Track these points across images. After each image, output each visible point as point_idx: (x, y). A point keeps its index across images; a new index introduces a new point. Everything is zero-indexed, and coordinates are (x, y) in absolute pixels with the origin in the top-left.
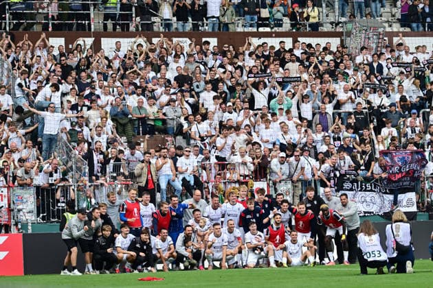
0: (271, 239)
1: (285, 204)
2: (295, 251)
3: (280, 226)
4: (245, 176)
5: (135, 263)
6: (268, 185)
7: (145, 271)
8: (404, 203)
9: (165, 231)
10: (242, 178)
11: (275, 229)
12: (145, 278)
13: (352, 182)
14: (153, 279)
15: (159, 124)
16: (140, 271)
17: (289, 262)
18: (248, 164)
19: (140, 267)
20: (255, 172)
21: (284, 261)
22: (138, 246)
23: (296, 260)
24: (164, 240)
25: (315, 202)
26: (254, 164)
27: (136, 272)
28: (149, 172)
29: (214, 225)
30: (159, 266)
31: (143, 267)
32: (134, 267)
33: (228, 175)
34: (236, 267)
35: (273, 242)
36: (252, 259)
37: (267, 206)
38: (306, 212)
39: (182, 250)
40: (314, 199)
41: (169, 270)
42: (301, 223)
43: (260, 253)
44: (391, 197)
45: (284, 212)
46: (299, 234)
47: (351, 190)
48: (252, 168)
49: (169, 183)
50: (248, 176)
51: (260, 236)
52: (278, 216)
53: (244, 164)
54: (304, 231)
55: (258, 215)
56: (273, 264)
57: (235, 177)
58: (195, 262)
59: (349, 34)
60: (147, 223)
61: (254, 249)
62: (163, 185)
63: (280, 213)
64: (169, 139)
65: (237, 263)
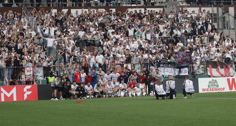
0: (130, 86)
1: (135, 73)
2: (139, 91)
3: (133, 81)
4: (122, 62)
5: (79, 96)
6: (131, 65)
7: (82, 98)
8: (183, 72)
9: (90, 83)
10: (121, 63)
11: (131, 82)
12: (78, 101)
13: (163, 64)
14: (81, 102)
15: (92, 42)
16: (80, 98)
17: (136, 95)
18: (124, 58)
19: (81, 97)
20: (126, 60)
21: (134, 94)
22: (80, 89)
23: (139, 94)
24: (89, 86)
25: (147, 72)
26: (126, 57)
27: (79, 99)
28: (86, 61)
29: (108, 81)
30: (88, 97)
31: (82, 97)
32: (78, 97)
33: (116, 62)
34: (117, 97)
35: (131, 87)
36: (122, 94)
37: (128, 74)
38: (143, 75)
39: (96, 91)
40: (146, 71)
41: (91, 98)
42: (141, 80)
43: (125, 91)
44: (178, 70)
45: (135, 76)
46: (140, 84)
47: (163, 67)
48: (125, 59)
49: (93, 65)
50: (124, 62)
51: (125, 85)
52: (132, 78)
53: (122, 57)
54: (142, 83)
55: (125, 78)
56: (130, 96)
57: (119, 62)
58: (101, 95)
59: (166, 7)
60: (83, 80)
61: (123, 90)
62: (91, 66)
63: (133, 76)
64: (96, 48)
65: (117, 95)
